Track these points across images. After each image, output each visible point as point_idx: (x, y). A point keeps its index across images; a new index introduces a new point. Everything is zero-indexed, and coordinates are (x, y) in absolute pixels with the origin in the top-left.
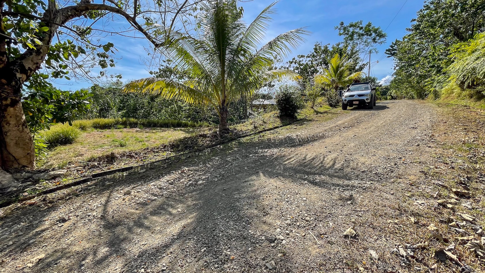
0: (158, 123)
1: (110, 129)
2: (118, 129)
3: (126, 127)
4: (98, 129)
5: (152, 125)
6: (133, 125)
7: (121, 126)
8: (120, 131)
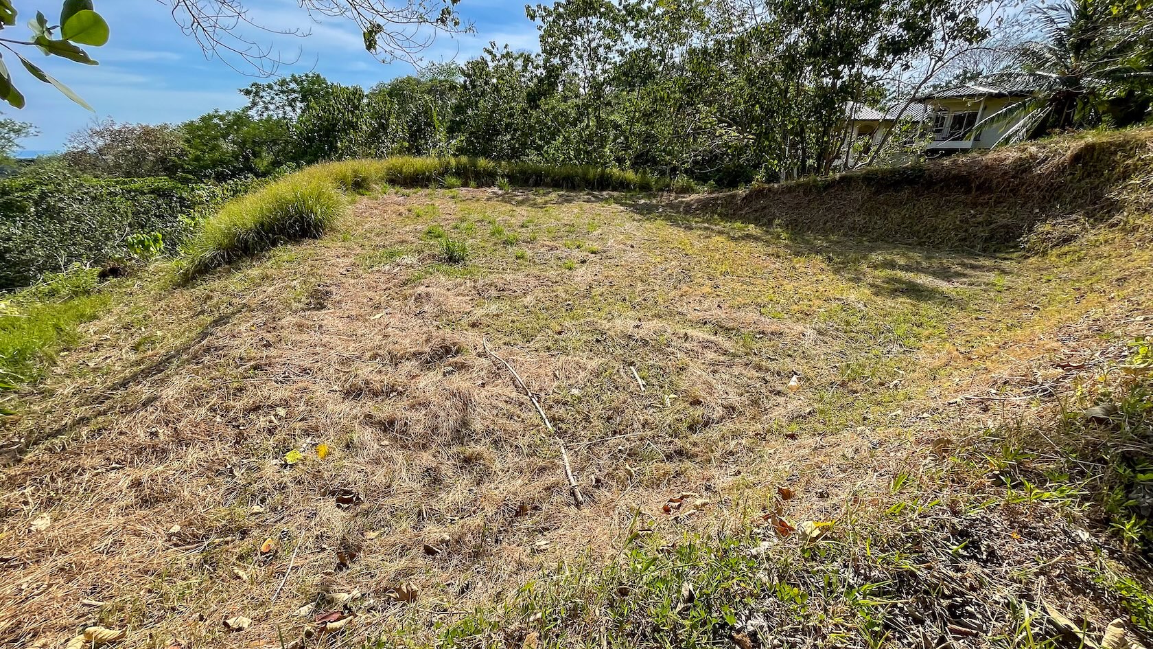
0: (547, 175)
1: (427, 186)
2: (448, 188)
3: (465, 185)
4: (398, 188)
5: (531, 181)
6: (484, 179)
7: (454, 180)
8: (451, 194)
